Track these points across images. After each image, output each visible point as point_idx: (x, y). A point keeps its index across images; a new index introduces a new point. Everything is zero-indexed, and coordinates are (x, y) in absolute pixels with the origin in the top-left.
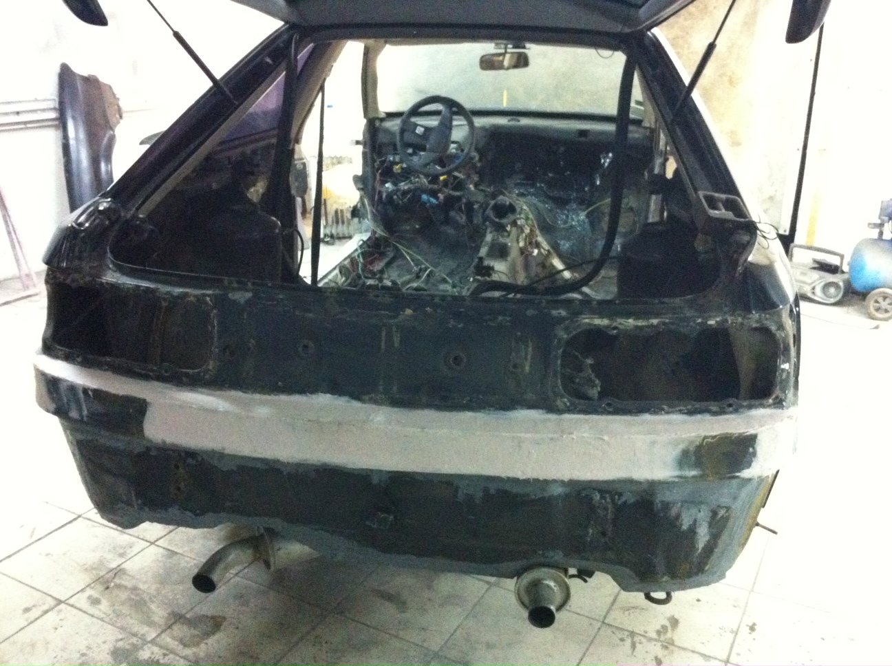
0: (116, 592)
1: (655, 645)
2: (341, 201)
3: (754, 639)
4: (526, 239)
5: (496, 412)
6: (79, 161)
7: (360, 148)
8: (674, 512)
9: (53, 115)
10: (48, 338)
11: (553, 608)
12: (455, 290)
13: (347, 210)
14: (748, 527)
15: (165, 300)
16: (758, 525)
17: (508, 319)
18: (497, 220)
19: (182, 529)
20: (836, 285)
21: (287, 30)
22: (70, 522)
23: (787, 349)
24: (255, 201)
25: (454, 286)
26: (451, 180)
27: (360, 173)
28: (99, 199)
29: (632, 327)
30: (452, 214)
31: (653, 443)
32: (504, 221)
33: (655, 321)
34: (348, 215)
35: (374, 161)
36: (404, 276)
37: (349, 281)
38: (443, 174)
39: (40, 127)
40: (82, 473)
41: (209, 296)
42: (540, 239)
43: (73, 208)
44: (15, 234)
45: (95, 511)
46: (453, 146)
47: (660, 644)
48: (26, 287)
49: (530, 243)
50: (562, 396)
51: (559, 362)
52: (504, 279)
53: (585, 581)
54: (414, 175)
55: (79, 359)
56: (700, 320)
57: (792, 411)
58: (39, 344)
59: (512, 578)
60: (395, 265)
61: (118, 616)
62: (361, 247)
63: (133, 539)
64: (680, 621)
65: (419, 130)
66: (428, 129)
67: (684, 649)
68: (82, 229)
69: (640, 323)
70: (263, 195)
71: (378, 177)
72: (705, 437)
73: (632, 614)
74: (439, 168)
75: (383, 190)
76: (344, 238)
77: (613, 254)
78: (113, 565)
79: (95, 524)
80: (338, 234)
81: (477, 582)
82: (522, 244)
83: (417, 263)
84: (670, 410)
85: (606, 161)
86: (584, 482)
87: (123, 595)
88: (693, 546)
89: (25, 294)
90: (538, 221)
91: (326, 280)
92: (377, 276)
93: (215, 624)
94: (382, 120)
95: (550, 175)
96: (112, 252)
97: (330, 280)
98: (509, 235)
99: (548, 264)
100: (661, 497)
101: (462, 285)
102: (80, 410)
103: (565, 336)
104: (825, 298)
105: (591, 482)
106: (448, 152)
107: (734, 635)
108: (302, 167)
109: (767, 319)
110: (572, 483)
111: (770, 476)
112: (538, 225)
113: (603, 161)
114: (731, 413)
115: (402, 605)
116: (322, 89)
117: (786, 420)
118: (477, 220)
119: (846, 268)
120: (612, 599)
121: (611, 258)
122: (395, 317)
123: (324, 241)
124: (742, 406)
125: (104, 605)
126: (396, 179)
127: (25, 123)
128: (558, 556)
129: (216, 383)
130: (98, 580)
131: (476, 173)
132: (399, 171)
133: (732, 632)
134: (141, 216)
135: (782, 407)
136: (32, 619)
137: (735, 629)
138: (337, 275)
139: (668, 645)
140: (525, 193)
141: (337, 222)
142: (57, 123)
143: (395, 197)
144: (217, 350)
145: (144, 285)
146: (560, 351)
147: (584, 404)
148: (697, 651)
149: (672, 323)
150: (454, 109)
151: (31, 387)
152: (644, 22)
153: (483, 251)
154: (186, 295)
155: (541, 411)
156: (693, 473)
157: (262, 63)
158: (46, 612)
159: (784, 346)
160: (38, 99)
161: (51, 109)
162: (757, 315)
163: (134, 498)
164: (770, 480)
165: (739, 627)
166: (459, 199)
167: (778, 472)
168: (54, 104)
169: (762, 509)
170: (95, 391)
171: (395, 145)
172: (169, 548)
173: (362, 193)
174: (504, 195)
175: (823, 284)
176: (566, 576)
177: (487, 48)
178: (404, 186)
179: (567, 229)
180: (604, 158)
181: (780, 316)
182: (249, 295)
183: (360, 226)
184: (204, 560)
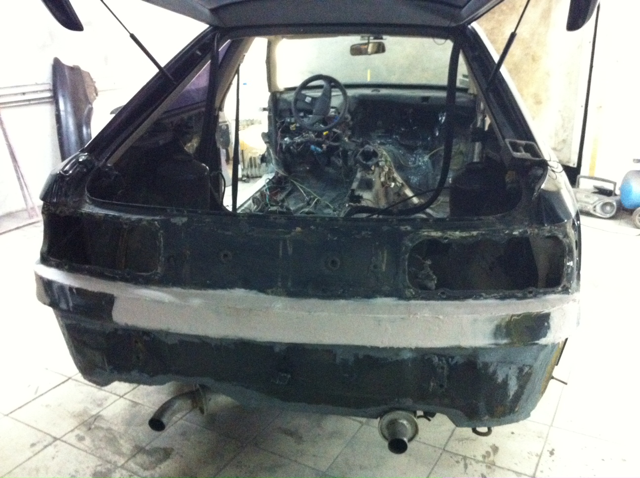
0: (96, 431)
1: (481, 466)
2: (254, 151)
3: (553, 461)
4: (385, 175)
5: (363, 299)
6: (67, 128)
7: (266, 113)
8: (491, 369)
9: (49, 94)
10: (44, 253)
11: (406, 439)
12: (335, 213)
13: (258, 158)
14: (546, 380)
15: (126, 224)
16: (553, 378)
17: (370, 233)
18: (365, 162)
19: (142, 386)
20: (610, 204)
21: (211, 31)
22: (63, 383)
23: (571, 251)
24: (191, 152)
25: (334, 211)
26: (332, 135)
27: (266, 131)
28: (79, 154)
29: (458, 237)
30: (333, 158)
31: (475, 320)
32: (370, 163)
33: (475, 233)
34: (258, 161)
35: (276, 122)
36: (298, 204)
37: (260, 207)
38: (325, 130)
39: (39, 103)
40: (70, 348)
41: (156, 220)
42: (396, 175)
43: (63, 159)
44: (23, 179)
45: (80, 375)
46: (332, 110)
47: (485, 465)
48: (31, 217)
49: (389, 178)
50: (409, 287)
51: (406, 263)
52: (370, 204)
53: (429, 420)
54: (305, 132)
55: (67, 267)
56: (507, 232)
57: (576, 295)
58: (38, 256)
59: (377, 418)
60: (293, 195)
61: (97, 449)
62: (268, 183)
63: (108, 394)
64: (500, 448)
65: (308, 100)
66: (314, 99)
67: (503, 468)
68: (67, 175)
69: (464, 234)
70: (197, 148)
71: (279, 133)
72: (513, 316)
73: (464, 444)
74: (322, 126)
75: (283, 142)
76: (257, 177)
77: (446, 185)
78: (94, 413)
79: (81, 384)
80: (252, 175)
81: (352, 422)
82: (383, 179)
83: (308, 194)
84: (487, 296)
85: (443, 119)
86: (426, 348)
87: (101, 434)
88: (506, 394)
89: (30, 221)
90: (395, 163)
91: (243, 208)
92: (280, 204)
93: (166, 453)
94: (281, 93)
95: (403, 129)
96: (89, 191)
97: (246, 208)
98: (373, 173)
99: (402, 193)
100: (482, 359)
101: (340, 209)
102: (67, 303)
103: (410, 245)
104: (603, 213)
105: (431, 348)
106: (329, 115)
107: (538, 458)
108: (226, 127)
109: (556, 230)
110: (418, 350)
111: (561, 343)
112: (395, 166)
113: (440, 119)
114: (531, 298)
115: (299, 439)
116: (237, 72)
117: (571, 302)
118: (351, 162)
119: (618, 192)
120: (450, 433)
121: (445, 188)
122: (289, 233)
123: (241, 180)
124: (539, 293)
125: (88, 441)
126: (292, 135)
127: (29, 100)
128: (409, 402)
129: (163, 282)
130: (83, 423)
131: (349, 129)
132: (294, 129)
133: (537, 455)
134: (109, 165)
135: (568, 293)
136: (37, 451)
137: (539, 454)
138: (251, 204)
139: (491, 465)
140: (385, 142)
141: (251, 166)
142: (51, 100)
143: (291, 148)
144: (163, 259)
145: (111, 214)
146: (407, 256)
147: (424, 293)
148: (511, 469)
149: (488, 234)
150: (333, 84)
151: (32, 288)
152: (465, 19)
153: (355, 185)
154: (141, 220)
155: (394, 299)
156: (505, 341)
157: (193, 54)
158: (46, 447)
159: (569, 249)
160: (38, 83)
161: (48, 90)
162: (549, 227)
163: (106, 365)
164: (561, 346)
165: (542, 451)
166: (337, 148)
167: (566, 340)
168: (49, 86)
169: (556, 367)
170: (77, 289)
171: (290, 110)
172: (134, 400)
173: (268, 145)
174: (369, 144)
175: (602, 203)
176: (415, 416)
177: (355, 39)
178: (298, 139)
179: (415, 168)
180: (441, 116)
181: (566, 228)
182: (185, 220)
183: (267, 168)
184: (157, 408)
